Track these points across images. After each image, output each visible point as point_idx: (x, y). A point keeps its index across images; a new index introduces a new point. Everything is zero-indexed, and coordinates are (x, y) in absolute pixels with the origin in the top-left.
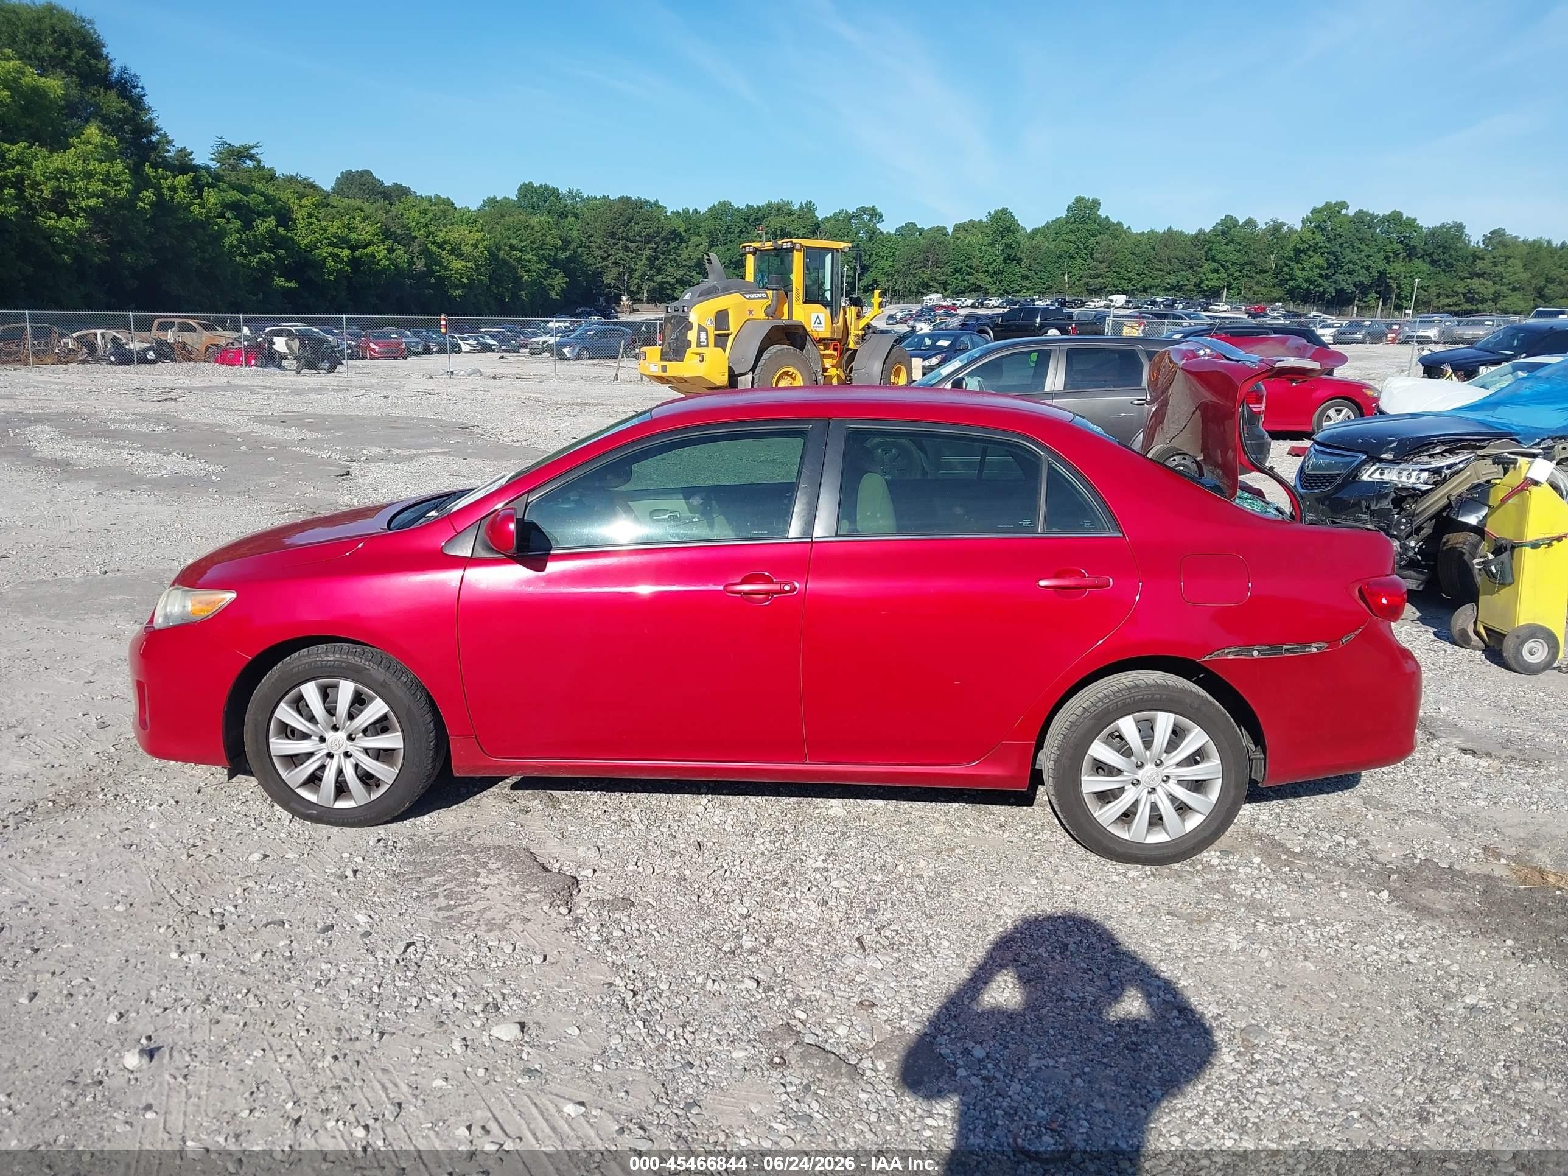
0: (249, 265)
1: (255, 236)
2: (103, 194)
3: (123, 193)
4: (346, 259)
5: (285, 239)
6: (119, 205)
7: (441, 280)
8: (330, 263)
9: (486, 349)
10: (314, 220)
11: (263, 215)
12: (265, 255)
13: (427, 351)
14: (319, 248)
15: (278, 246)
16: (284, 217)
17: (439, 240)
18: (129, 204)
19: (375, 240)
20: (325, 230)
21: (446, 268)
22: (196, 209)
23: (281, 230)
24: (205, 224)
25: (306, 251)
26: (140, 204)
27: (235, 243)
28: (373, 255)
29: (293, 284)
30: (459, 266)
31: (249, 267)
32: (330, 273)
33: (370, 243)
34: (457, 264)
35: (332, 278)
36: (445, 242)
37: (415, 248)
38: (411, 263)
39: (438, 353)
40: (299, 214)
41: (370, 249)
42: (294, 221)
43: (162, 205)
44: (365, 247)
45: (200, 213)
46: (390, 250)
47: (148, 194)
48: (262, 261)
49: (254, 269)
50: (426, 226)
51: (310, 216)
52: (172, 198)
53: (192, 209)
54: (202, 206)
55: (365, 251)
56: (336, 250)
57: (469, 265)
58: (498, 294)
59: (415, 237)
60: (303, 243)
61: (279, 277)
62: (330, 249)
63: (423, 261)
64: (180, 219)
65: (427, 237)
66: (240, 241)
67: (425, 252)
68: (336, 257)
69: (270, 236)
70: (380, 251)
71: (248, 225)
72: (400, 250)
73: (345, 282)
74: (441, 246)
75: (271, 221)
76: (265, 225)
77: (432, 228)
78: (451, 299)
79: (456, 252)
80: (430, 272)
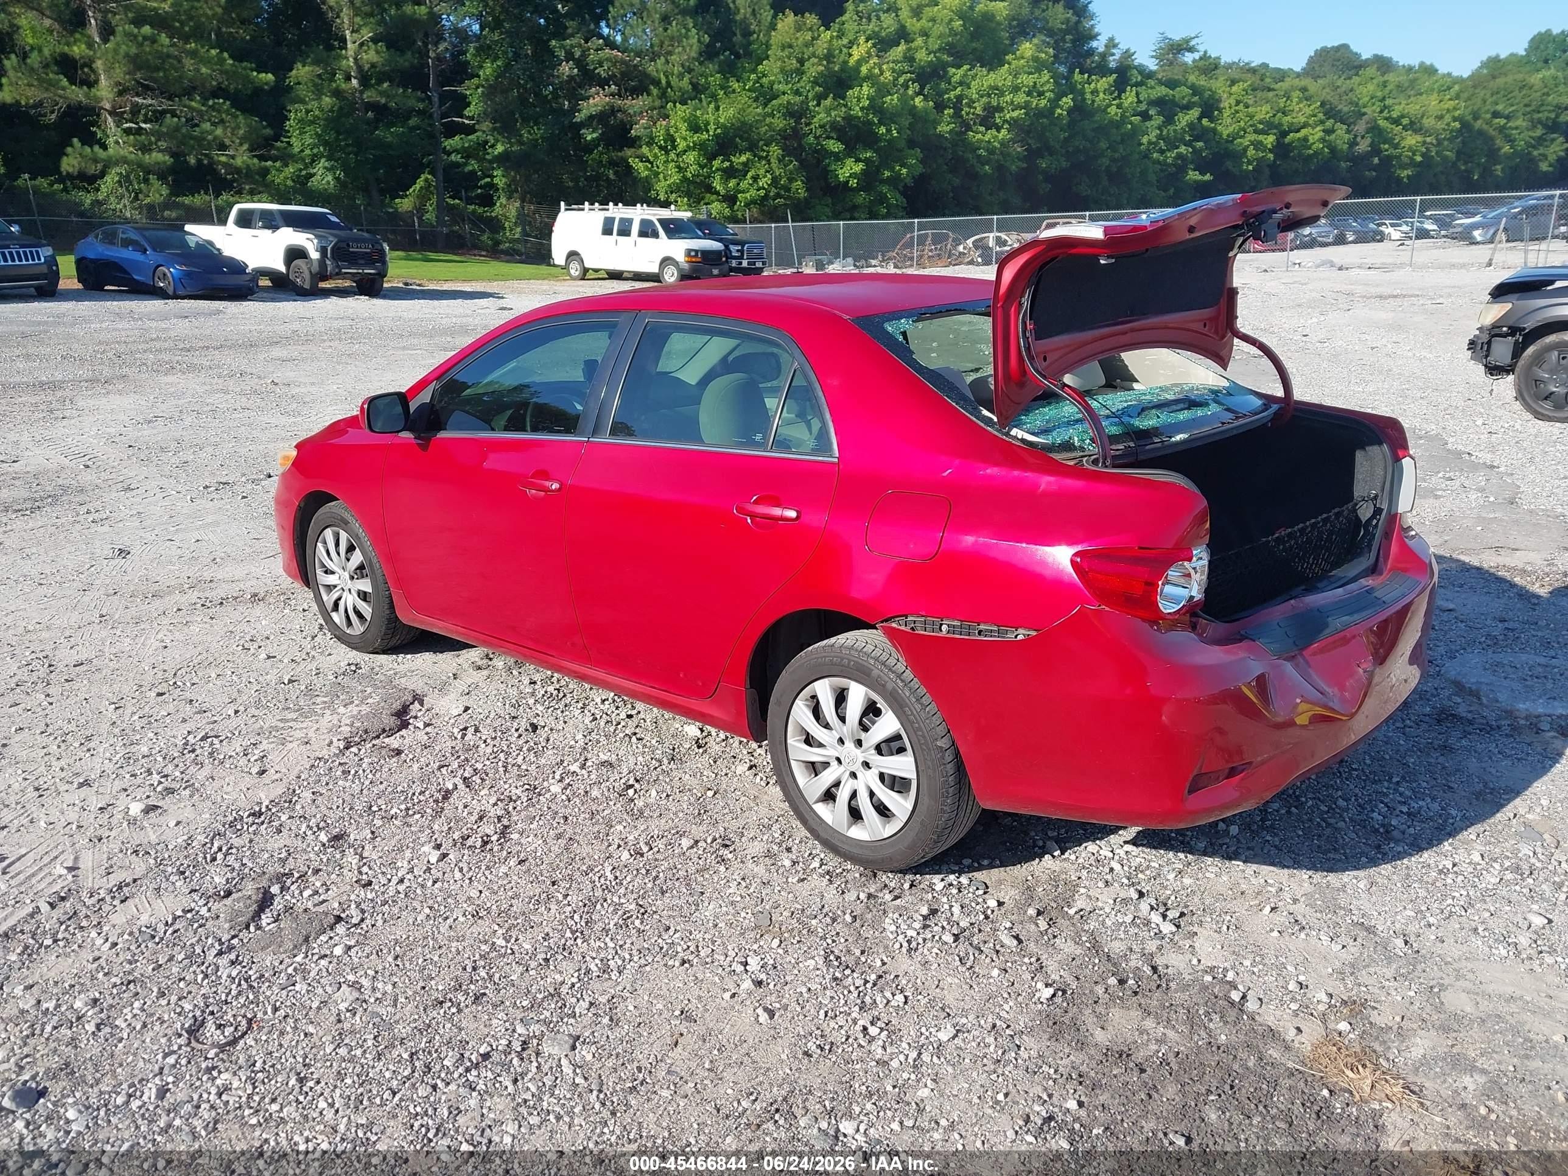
0: (1165, 161)
1: (1175, 131)
2: (1026, 106)
3: (1043, 103)
4: (1269, 146)
5: (1206, 130)
6: (1040, 113)
7: (1387, 161)
8: (1251, 152)
9: (1423, 234)
10: (1241, 107)
11: (1187, 107)
12: (1183, 149)
13: (1340, 240)
14: (1242, 137)
15: (1197, 139)
16: (1210, 108)
17: (1395, 115)
18: (1048, 113)
19: (1311, 122)
20: (1252, 117)
21: (1396, 146)
22: (1113, 110)
23: (1205, 121)
24: (1118, 125)
25: (1227, 141)
26: (1059, 111)
27: (1154, 140)
28: (1305, 139)
29: (1208, 177)
30: (1413, 142)
31: (1165, 164)
32: (1249, 163)
33: (1305, 125)
34: (1411, 140)
35: (1250, 168)
36: (1403, 116)
37: (1361, 127)
38: (1353, 144)
39: (1354, 242)
40: (1225, 104)
41: (1304, 132)
42: (1220, 110)
43: (1080, 110)
44: (1298, 131)
45: (1116, 114)
46: (1329, 132)
47: (1067, 101)
48: (1180, 156)
49: (1169, 165)
50: (1383, 99)
51: (1238, 103)
52: (1093, 101)
53: (1109, 110)
54: (1119, 106)
55: (1298, 135)
56: (1261, 137)
57: (1428, 140)
58: (1466, 171)
59: (1364, 114)
60: (1225, 133)
61: (1195, 170)
62: (1254, 137)
63: (1368, 141)
64: (1096, 122)
65: (1381, 112)
66: (1160, 137)
67: (1374, 129)
68: (1257, 145)
69: (1190, 129)
70: (1315, 135)
71: (1169, 120)
72: (1341, 129)
73: (1267, 171)
74: (1396, 122)
75: (1195, 113)
76: (1187, 117)
77: (1388, 102)
78: (1399, 180)
79: (1414, 126)
80: (1375, 151)
